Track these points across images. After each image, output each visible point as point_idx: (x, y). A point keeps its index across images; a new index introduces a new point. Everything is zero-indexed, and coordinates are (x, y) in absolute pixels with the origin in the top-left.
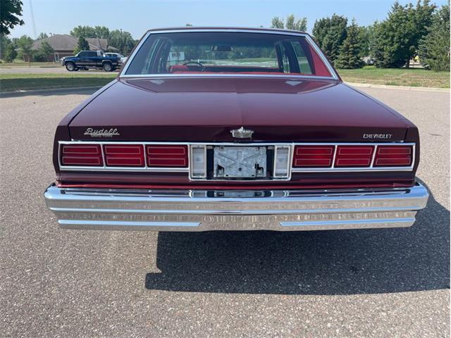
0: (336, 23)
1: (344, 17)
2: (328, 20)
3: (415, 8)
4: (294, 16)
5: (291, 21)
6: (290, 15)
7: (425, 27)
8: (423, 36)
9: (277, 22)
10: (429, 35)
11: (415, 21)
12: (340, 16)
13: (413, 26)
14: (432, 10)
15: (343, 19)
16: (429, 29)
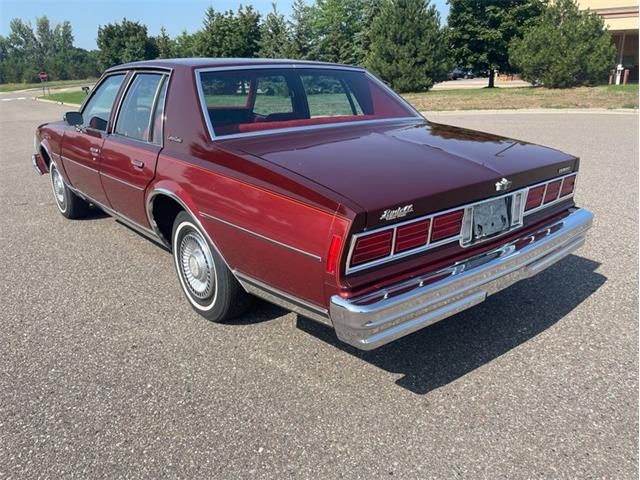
0: (131, 32)
1: (141, 24)
2: (118, 27)
3: (236, 15)
4: (48, 18)
5: (44, 26)
6: (41, 17)
7: (255, 41)
8: (255, 53)
9: (19, 28)
10: (261, 51)
11: (241, 33)
12: (134, 21)
13: (241, 40)
14: (257, 20)
15: (139, 27)
16: (259, 43)
